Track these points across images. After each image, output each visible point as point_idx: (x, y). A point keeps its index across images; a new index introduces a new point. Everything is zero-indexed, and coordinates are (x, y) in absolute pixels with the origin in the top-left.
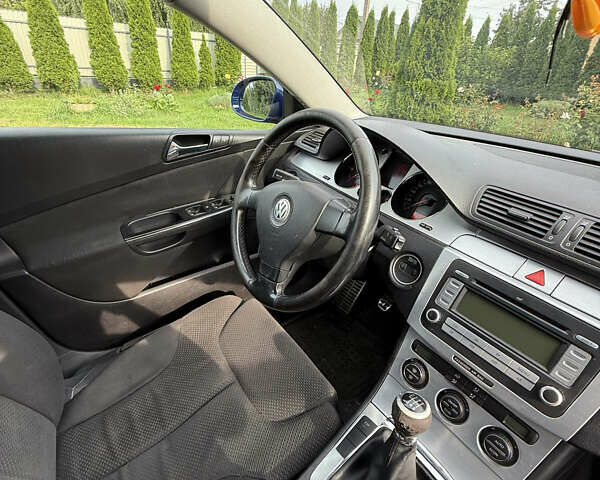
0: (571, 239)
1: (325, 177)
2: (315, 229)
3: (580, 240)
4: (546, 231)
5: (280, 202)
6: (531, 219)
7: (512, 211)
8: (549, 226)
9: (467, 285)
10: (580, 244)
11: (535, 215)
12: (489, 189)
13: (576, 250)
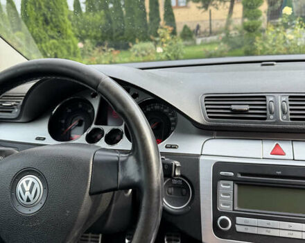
0: (284, 113)
1: (38, 139)
2: (91, 194)
3: (290, 112)
4: (265, 114)
5: (23, 181)
6: (251, 109)
7: (233, 107)
8: (265, 109)
9: (235, 181)
10: (291, 114)
11: (250, 105)
12: (206, 98)
13: (292, 119)
